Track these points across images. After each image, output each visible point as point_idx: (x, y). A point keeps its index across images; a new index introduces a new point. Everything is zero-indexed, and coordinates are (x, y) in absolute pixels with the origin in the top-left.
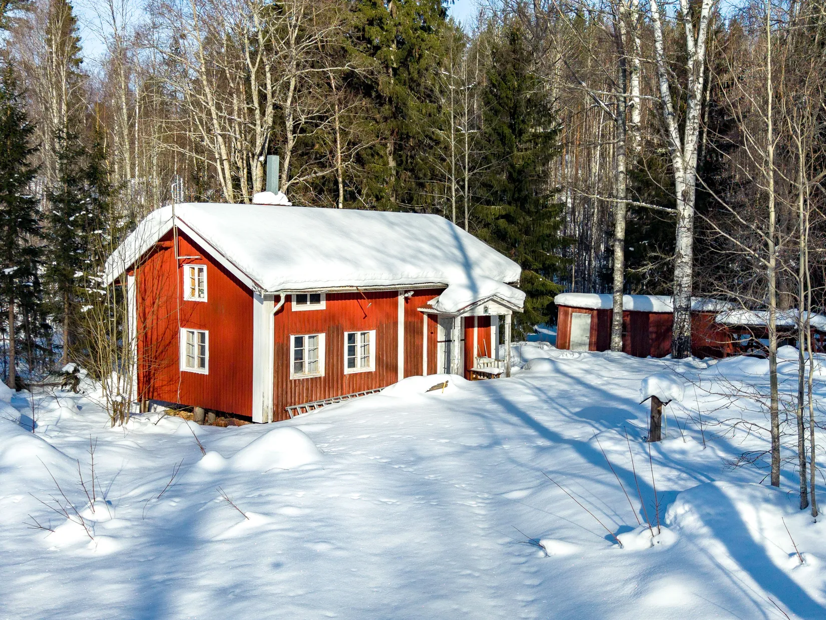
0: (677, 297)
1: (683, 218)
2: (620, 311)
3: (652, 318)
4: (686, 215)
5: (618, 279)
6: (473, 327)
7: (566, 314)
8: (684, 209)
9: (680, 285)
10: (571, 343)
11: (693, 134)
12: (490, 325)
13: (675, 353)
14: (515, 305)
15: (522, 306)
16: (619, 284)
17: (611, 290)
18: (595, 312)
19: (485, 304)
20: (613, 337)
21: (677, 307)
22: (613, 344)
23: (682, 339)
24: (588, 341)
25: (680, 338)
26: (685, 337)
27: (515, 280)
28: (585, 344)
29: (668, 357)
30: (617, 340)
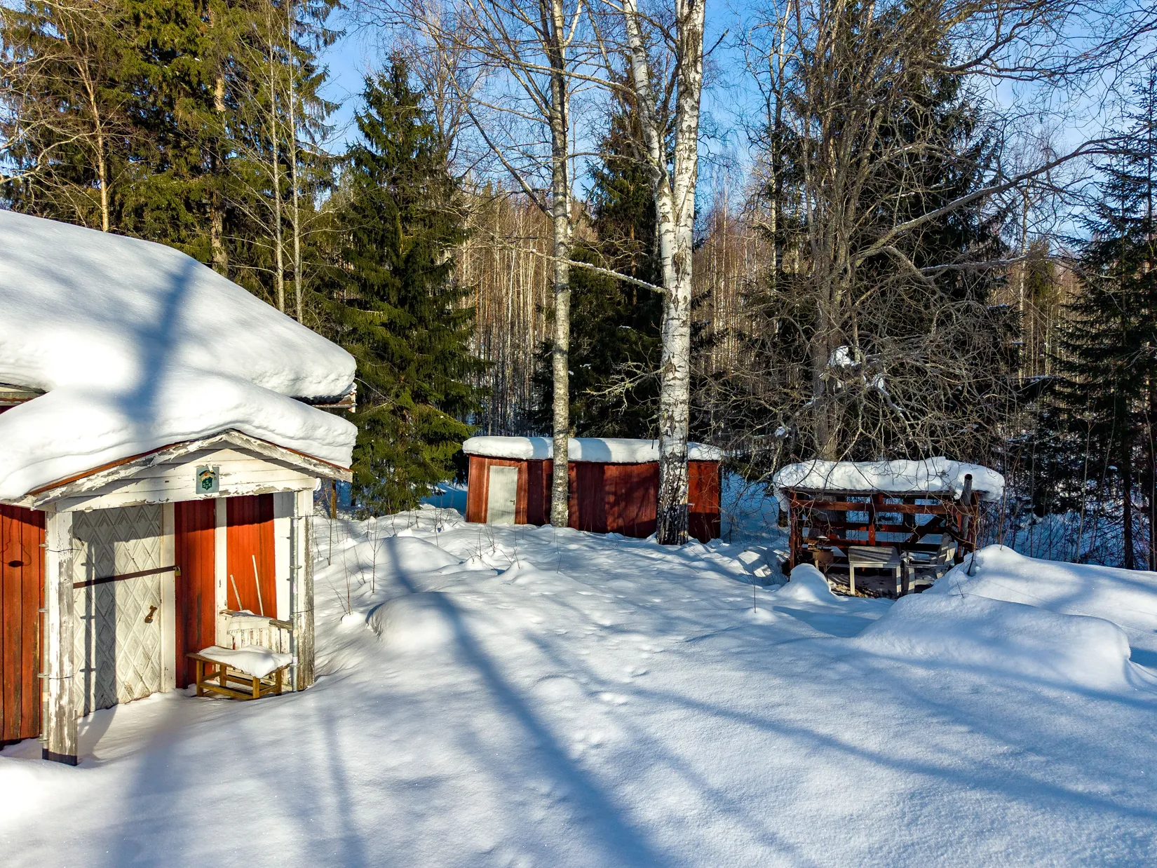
0: (665, 438)
1: (676, 301)
2: (565, 462)
3: (611, 472)
4: (681, 295)
5: (561, 410)
6: (212, 525)
7: (481, 467)
8: (677, 287)
9: (671, 418)
10: (489, 512)
11: (689, 158)
12: (271, 517)
13: (664, 533)
14: (322, 462)
15: (347, 463)
16: (561, 420)
17: (549, 431)
18: (525, 464)
19: (202, 461)
20: (554, 503)
21: (667, 454)
22: (555, 515)
23: (675, 510)
24: (514, 507)
25: (672, 508)
26: (681, 507)
27: (337, 392)
28: (509, 513)
29: (651, 539)
30: (560, 508)
